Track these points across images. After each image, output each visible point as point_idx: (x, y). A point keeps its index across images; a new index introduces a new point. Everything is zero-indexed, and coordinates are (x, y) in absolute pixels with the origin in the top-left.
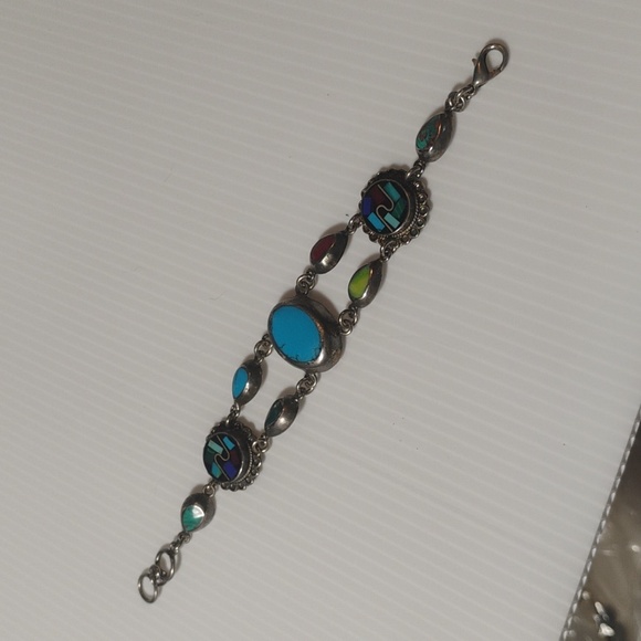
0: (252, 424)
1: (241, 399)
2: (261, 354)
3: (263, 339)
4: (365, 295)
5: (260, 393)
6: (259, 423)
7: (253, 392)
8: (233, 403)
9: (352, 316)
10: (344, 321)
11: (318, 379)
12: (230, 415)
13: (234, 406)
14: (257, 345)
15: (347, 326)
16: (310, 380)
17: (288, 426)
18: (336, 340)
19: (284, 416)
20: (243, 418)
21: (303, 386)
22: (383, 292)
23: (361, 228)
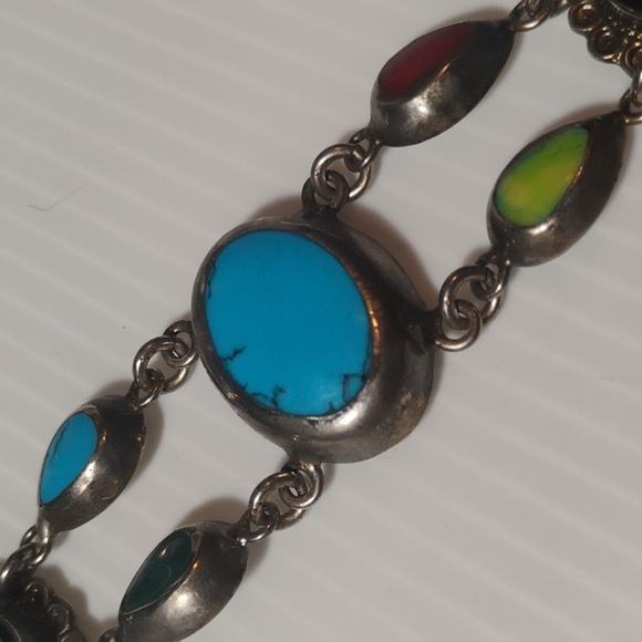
0: (79, 597)
1: (62, 512)
2: (154, 381)
3: (169, 332)
4: (543, 228)
5: (125, 503)
6: (104, 599)
7: (103, 495)
8: (32, 521)
9: (483, 292)
10: (455, 303)
11: (323, 482)
12: (18, 556)
13: (36, 530)
14: (146, 352)
15: (461, 324)
16: (299, 482)
17: (201, 625)
18: (418, 364)
19: (194, 587)
20: (55, 573)
21: (274, 497)
22: (604, 229)
23: (567, 12)
